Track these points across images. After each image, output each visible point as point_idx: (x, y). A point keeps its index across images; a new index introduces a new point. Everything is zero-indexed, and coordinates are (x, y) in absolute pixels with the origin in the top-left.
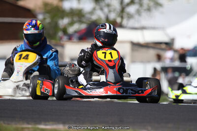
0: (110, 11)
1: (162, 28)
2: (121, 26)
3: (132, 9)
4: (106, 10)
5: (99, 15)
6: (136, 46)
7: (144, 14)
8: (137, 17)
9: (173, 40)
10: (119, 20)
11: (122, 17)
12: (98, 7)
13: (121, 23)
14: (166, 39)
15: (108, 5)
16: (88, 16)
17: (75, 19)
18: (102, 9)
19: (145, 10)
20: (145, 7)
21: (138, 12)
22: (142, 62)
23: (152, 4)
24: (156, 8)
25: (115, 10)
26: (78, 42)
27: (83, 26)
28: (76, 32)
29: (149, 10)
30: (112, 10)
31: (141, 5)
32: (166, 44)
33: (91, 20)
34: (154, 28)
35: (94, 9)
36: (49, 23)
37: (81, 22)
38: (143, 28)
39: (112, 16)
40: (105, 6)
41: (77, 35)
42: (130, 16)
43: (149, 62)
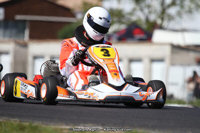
0: (150, 12)
2: (161, 27)
3: (172, 11)
4: (146, 11)
5: (140, 16)
6: (176, 48)
7: (185, 16)
8: (177, 19)
10: (159, 22)
11: (162, 19)
12: (138, 8)
13: (161, 24)
15: (149, 6)
16: (128, 16)
18: (142, 10)
19: (186, 12)
20: (187, 8)
21: (179, 14)
22: (182, 65)
23: (193, 6)
24: (197, 10)
25: (155, 11)
26: (117, 43)
27: (123, 27)
28: (115, 32)
29: (190, 12)
30: (153, 11)
31: (182, 7)
33: (131, 21)
34: (195, 31)
35: (134, 10)
37: (120, 22)
38: (183, 30)
39: (152, 17)
40: (145, 7)
41: (116, 36)
42: (171, 18)
43: (189, 65)
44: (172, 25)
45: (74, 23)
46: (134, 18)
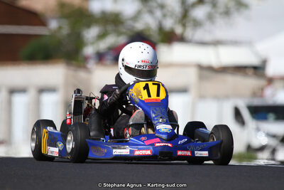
0: (164, 16)
1: (249, 43)
2: (181, 39)
4: (158, 13)
5: (148, 22)
6: (207, 71)
9: (264, 62)
10: (179, 30)
11: (184, 26)
12: (145, 10)
13: (183, 34)
15: (162, 7)
16: (130, 23)
17: (110, 28)
18: (151, 12)
19: (221, 14)
20: (221, 8)
21: (210, 17)
22: (218, 98)
23: (231, 4)
24: (238, 10)
25: (172, 14)
28: (111, 49)
29: (227, 13)
30: (168, 13)
31: (214, 5)
32: (255, 68)
33: (135, 30)
34: (235, 43)
35: (139, 13)
36: (69, 35)
38: (217, 43)
39: (169, 24)
40: (156, 8)
42: (197, 24)
43: (227, 97)
44: (199, 34)
45: (45, 36)
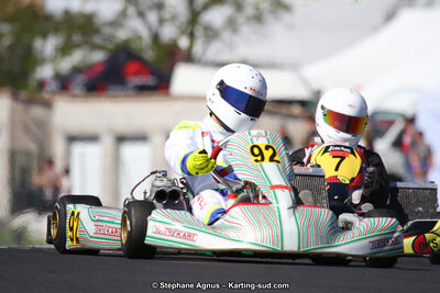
0: (161, 21)
1: (295, 67)
2: (188, 58)
3: (216, 16)
5: (136, 29)
8: (227, 35)
9: (318, 94)
11: (192, 36)
12: (132, 10)
13: (190, 50)
14: (301, 93)
15: (159, 6)
16: (107, 31)
17: (77, 38)
18: (141, 14)
19: (249, 19)
20: (249, 11)
21: (232, 24)
25: (174, 18)
27: (98, 57)
28: (76, 70)
29: (258, 18)
30: (167, 16)
31: (239, 7)
32: (303, 103)
35: (123, 14)
36: (12, 48)
37: (95, 47)
39: (168, 33)
40: (150, 8)
41: (81, 79)
42: (212, 34)
46: (122, 35)
